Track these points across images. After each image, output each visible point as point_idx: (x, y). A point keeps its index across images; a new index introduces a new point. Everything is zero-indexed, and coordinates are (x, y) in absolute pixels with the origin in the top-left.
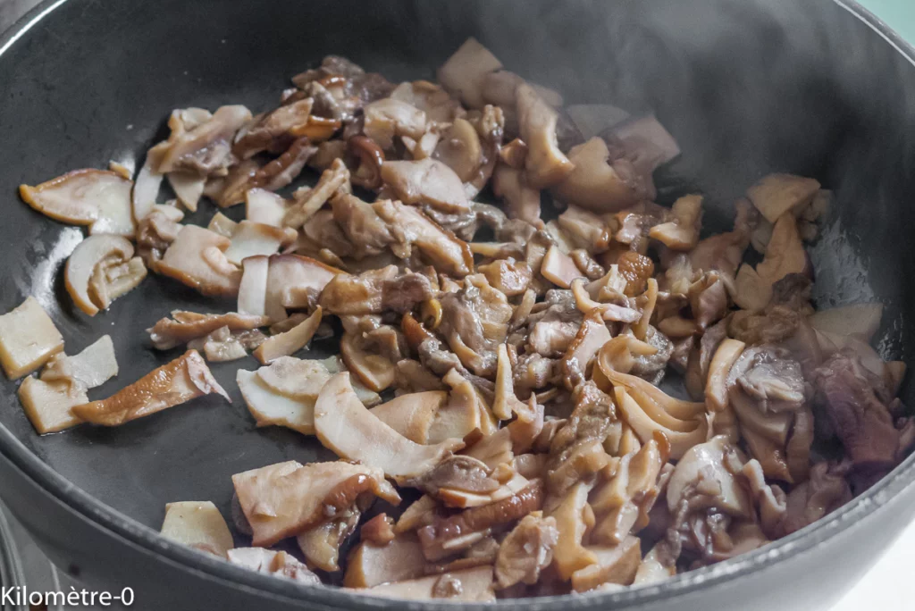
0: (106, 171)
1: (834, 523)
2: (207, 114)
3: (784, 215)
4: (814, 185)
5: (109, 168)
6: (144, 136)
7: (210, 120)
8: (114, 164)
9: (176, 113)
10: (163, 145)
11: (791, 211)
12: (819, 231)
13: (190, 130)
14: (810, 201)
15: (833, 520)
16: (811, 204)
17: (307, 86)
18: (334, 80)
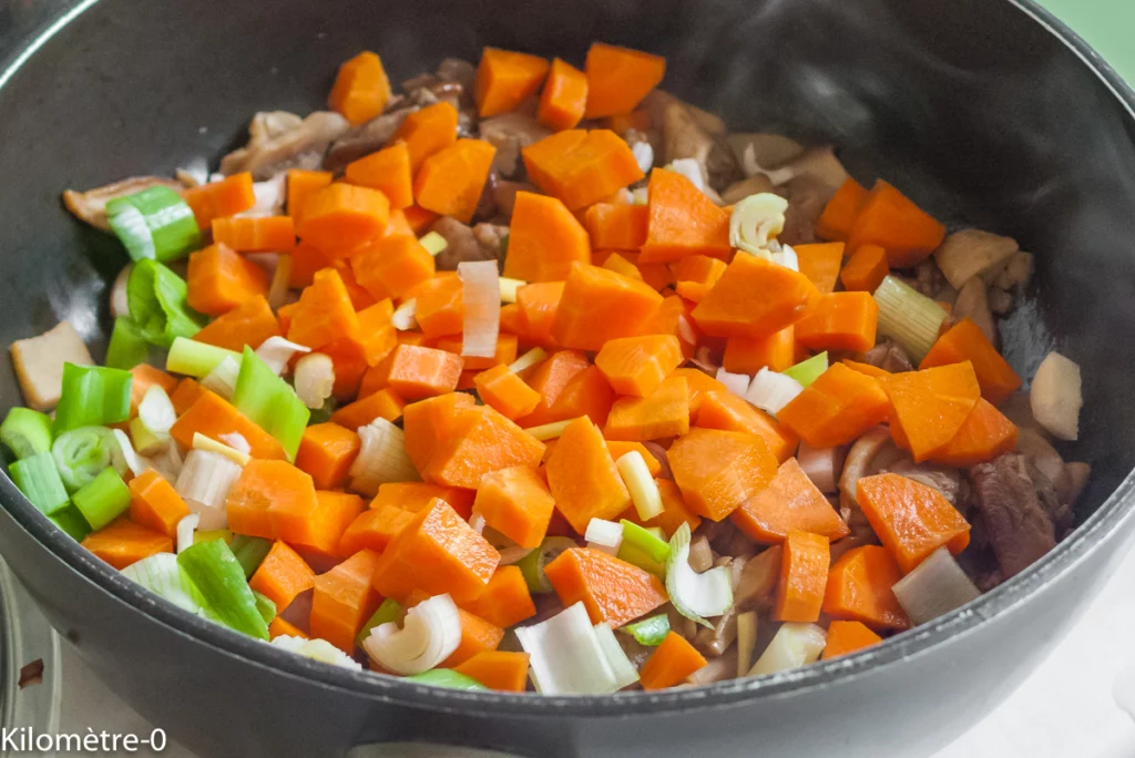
0: (170, 179)
1: (925, 635)
2: (296, 120)
3: (971, 280)
4: (1011, 245)
5: (175, 178)
6: (219, 142)
7: (298, 128)
8: (182, 173)
9: (260, 118)
10: (240, 154)
11: (981, 275)
12: (1014, 302)
13: (273, 136)
14: (1005, 265)
15: (924, 631)
16: (1006, 268)
17: (414, 94)
18: (447, 87)
